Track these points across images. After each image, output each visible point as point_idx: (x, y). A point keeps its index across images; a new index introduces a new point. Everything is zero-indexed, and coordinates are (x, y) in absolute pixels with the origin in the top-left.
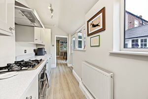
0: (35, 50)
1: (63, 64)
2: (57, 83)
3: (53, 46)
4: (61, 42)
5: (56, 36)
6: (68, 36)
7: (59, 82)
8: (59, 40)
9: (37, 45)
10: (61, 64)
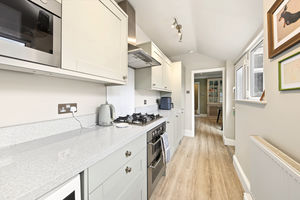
0: (157, 101)
1: (213, 135)
2: (188, 168)
3: (188, 92)
4: (211, 83)
5: (193, 72)
6: (225, 66)
7: (191, 167)
8: (206, 80)
9: (161, 92)
10: (207, 134)
